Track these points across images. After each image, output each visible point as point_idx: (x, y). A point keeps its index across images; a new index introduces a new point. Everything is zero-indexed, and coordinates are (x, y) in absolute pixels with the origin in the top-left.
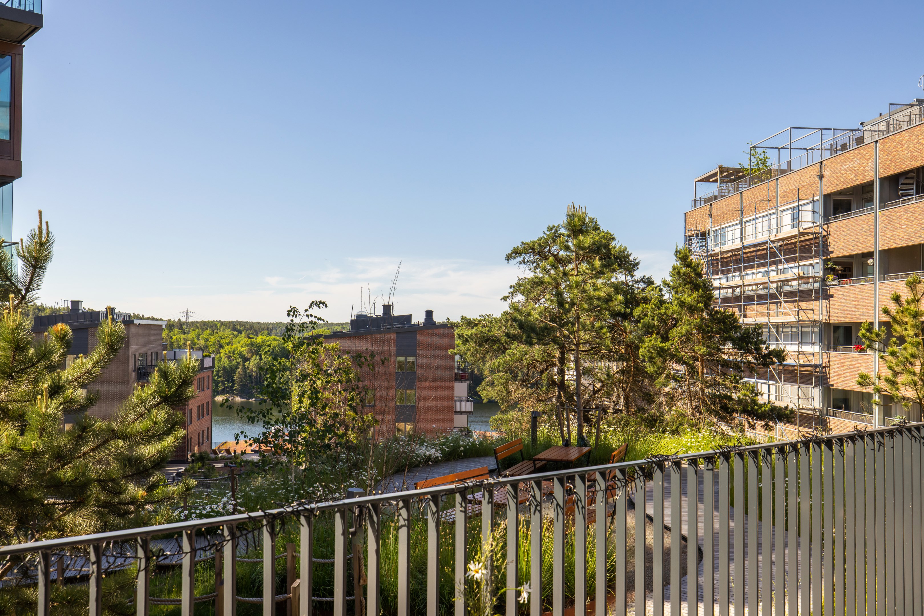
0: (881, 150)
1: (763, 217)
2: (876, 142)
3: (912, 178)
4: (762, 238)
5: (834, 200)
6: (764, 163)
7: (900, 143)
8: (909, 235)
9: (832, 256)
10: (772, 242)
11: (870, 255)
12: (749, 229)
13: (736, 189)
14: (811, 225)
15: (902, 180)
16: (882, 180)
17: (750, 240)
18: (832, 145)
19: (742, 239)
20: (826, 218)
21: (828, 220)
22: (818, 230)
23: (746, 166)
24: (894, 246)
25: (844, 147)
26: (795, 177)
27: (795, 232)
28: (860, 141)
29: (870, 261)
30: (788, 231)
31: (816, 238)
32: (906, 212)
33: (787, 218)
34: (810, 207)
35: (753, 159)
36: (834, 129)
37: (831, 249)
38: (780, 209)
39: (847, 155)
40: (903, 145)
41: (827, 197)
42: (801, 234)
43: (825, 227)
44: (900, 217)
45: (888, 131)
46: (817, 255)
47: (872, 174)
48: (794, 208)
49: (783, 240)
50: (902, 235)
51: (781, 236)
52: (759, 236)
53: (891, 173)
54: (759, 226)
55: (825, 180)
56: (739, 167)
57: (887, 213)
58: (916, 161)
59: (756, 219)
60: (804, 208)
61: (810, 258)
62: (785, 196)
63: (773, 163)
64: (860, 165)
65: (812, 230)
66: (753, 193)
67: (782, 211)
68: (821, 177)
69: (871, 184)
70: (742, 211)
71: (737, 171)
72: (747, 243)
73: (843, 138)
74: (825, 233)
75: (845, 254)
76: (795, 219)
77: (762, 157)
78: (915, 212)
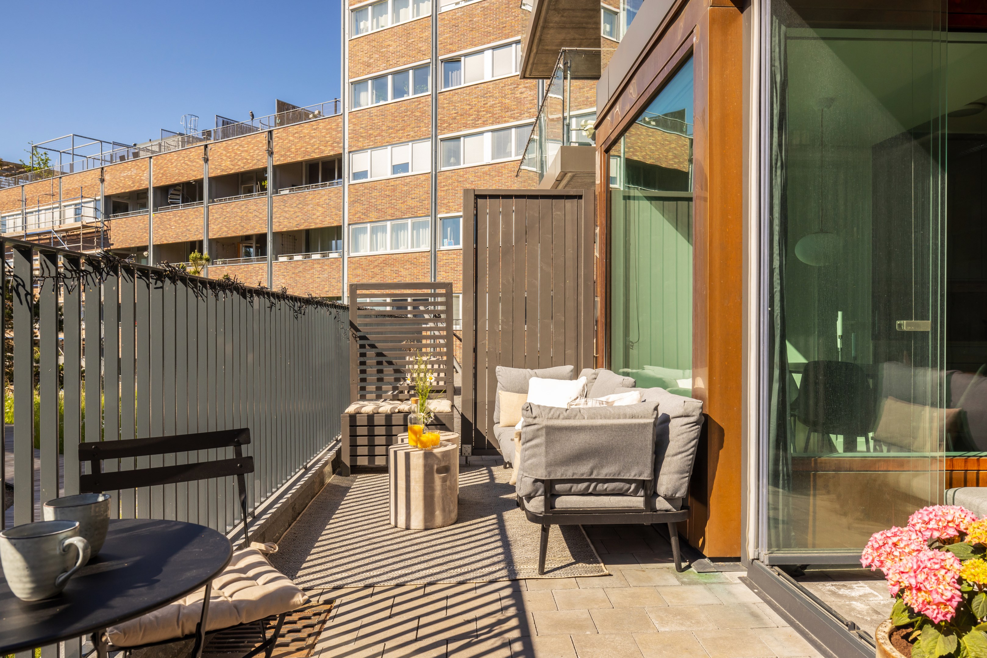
0: (154, 165)
1: (46, 210)
2: (151, 158)
3: (179, 190)
4: (44, 228)
5: (114, 203)
6: (45, 164)
7: (170, 161)
8: (177, 234)
9: (112, 247)
10: (56, 232)
11: (145, 248)
12: (31, 219)
13: (16, 183)
14: (94, 220)
15: (171, 191)
16: (155, 188)
17: (32, 229)
18: (112, 156)
19: (25, 227)
20: (107, 215)
21: (109, 217)
22: (99, 225)
23: (28, 162)
24: (165, 242)
25: (122, 158)
26: (78, 177)
27: (79, 224)
28: (136, 155)
29: (145, 253)
30: (70, 222)
31: (98, 232)
32: (175, 216)
33: (70, 212)
34: (92, 205)
35: (35, 159)
36: (114, 143)
37: (111, 242)
38: (63, 204)
39: (126, 165)
40: (172, 163)
41: (107, 198)
42: (84, 227)
43: (106, 223)
44: (170, 220)
45: (160, 151)
46: (99, 246)
47: (147, 183)
48: (76, 205)
49: (66, 231)
50: (171, 234)
51: (64, 227)
52: (42, 226)
53: (162, 184)
54: (42, 217)
55: (106, 183)
56: (20, 163)
57: (159, 215)
58: (183, 177)
59: (39, 211)
60: (86, 205)
61: (93, 248)
62: (68, 193)
63: (55, 164)
64: (137, 175)
65: (94, 225)
66: (35, 187)
67: (65, 206)
68: (102, 181)
69: (146, 191)
70: (25, 202)
71: (18, 167)
72: (29, 231)
73: (122, 151)
74: (105, 228)
75: (124, 246)
76: (78, 213)
77: (43, 157)
78: (181, 217)
